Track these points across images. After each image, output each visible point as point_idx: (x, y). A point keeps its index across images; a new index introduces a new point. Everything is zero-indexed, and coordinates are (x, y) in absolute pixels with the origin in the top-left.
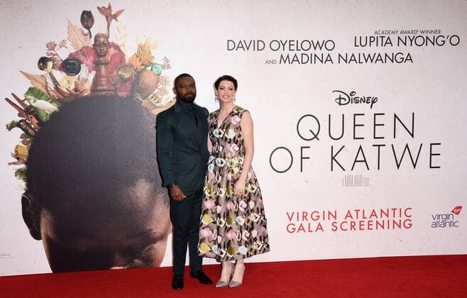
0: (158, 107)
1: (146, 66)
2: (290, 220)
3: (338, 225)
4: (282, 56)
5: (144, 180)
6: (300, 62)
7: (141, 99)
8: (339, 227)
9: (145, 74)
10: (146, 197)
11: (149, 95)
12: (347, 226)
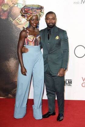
0: (20, 24)
1: (15, 4)
2: (84, 81)
5: (13, 58)
7: (12, 20)
9: (14, 8)
10: (14, 66)
11: (16, 18)
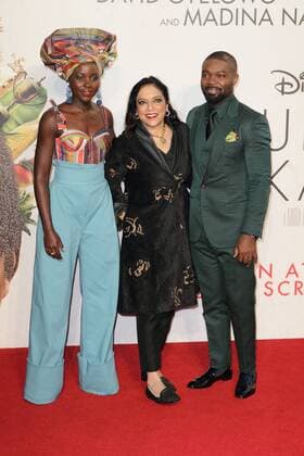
3: (275, 287)
4: (188, 13)
6: (219, 22)
8: (276, 291)
12: (289, 288)
